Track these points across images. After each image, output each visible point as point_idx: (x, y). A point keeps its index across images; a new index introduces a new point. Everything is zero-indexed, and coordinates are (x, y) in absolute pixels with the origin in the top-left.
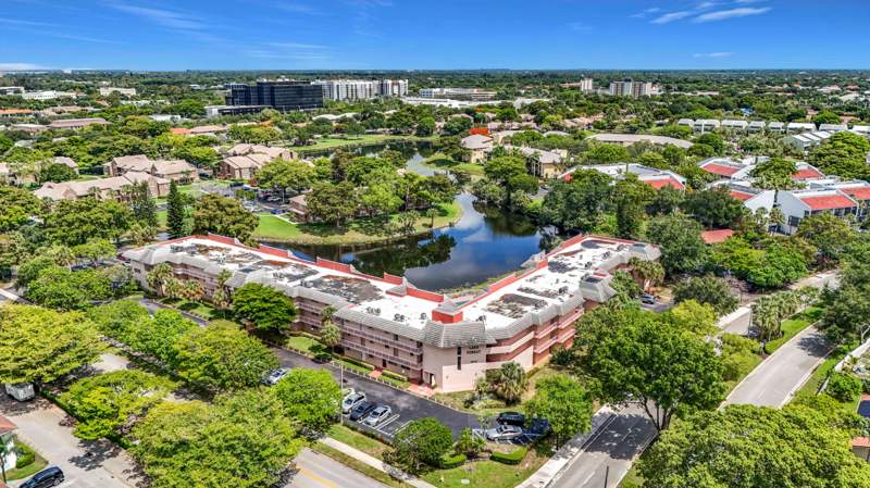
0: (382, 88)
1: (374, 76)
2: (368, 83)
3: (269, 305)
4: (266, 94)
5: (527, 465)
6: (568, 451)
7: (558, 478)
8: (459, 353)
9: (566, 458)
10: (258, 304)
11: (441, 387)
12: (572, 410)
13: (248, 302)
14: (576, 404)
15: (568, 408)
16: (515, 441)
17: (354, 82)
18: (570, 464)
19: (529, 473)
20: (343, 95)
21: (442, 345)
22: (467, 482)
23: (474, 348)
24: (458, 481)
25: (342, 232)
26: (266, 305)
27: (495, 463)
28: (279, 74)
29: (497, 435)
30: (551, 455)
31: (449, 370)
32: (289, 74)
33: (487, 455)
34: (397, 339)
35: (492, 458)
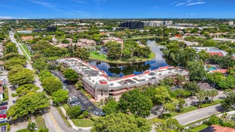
0: (164, 23)
1: (161, 20)
2: (160, 22)
4: (129, 25)
8: (102, 92)
17: (155, 22)
20: (152, 25)
25: (116, 60)
27: (90, 120)
28: (133, 19)
31: (99, 96)
32: (136, 20)
33: (90, 117)
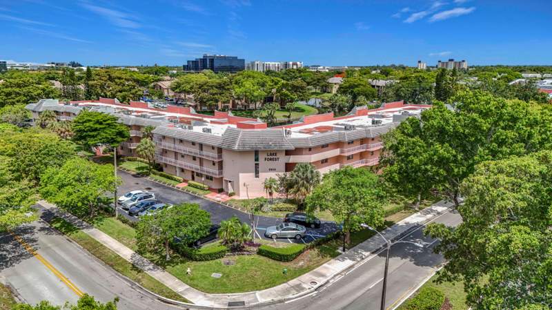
0: (287, 67)
2: (277, 63)
3: (101, 126)
4: (208, 63)
5: (301, 263)
6: (358, 254)
7: (338, 279)
8: (257, 160)
9: (354, 260)
10: (91, 124)
11: (239, 195)
12: (358, 196)
13: (83, 123)
14: (364, 190)
15: (354, 194)
16: (296, 239)
17: (268, 63)
18: (356, 267)
19: (302, 271)
20: (260, 70)
21: (236, 147)
22: (218, 275)
23: (272, 154)
24: (206, 274)
26: (98, 126)
27: (262, 258)
29: (276, 232)
30: (335, 255)
31: (245, 178)
33: (255, 249)
34: (201, 149)
35: (260, 253)
